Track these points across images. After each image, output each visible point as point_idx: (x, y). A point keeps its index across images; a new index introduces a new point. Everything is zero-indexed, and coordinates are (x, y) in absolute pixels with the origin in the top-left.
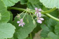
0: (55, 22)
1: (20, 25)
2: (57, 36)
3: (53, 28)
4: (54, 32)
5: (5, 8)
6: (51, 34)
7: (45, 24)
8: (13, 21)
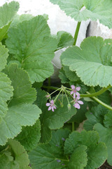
0: (105, 110)
1: (49, 109)
2: (106, 129)
3: (101, 119)
4: (103, 124)
5: (29, 83)
6: (98, 126)
7: (91, 112)
8: (41, 103)
